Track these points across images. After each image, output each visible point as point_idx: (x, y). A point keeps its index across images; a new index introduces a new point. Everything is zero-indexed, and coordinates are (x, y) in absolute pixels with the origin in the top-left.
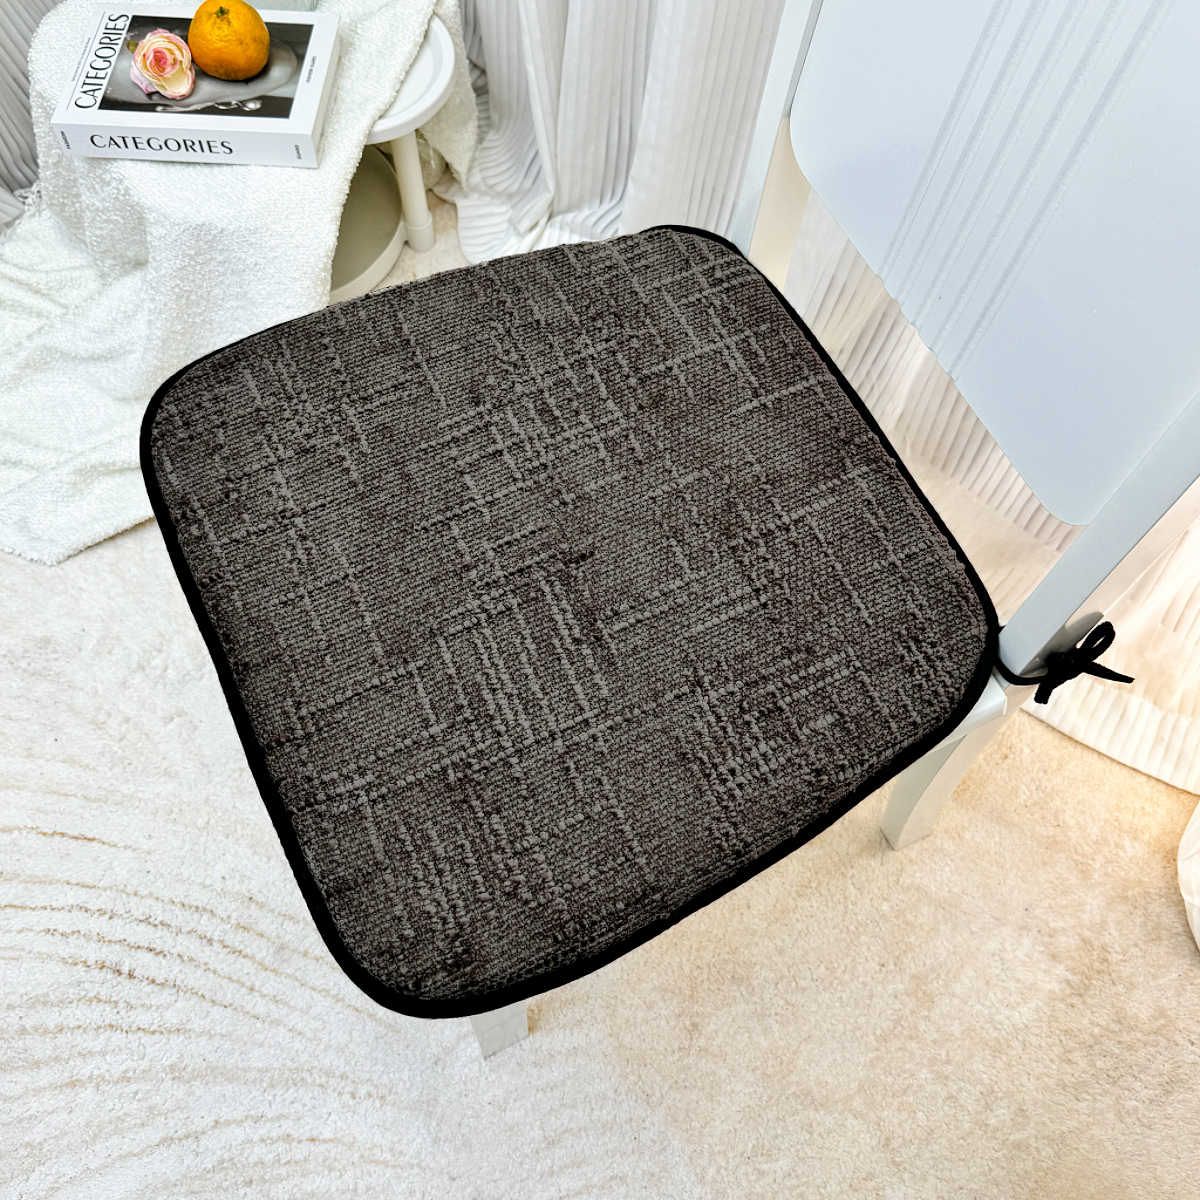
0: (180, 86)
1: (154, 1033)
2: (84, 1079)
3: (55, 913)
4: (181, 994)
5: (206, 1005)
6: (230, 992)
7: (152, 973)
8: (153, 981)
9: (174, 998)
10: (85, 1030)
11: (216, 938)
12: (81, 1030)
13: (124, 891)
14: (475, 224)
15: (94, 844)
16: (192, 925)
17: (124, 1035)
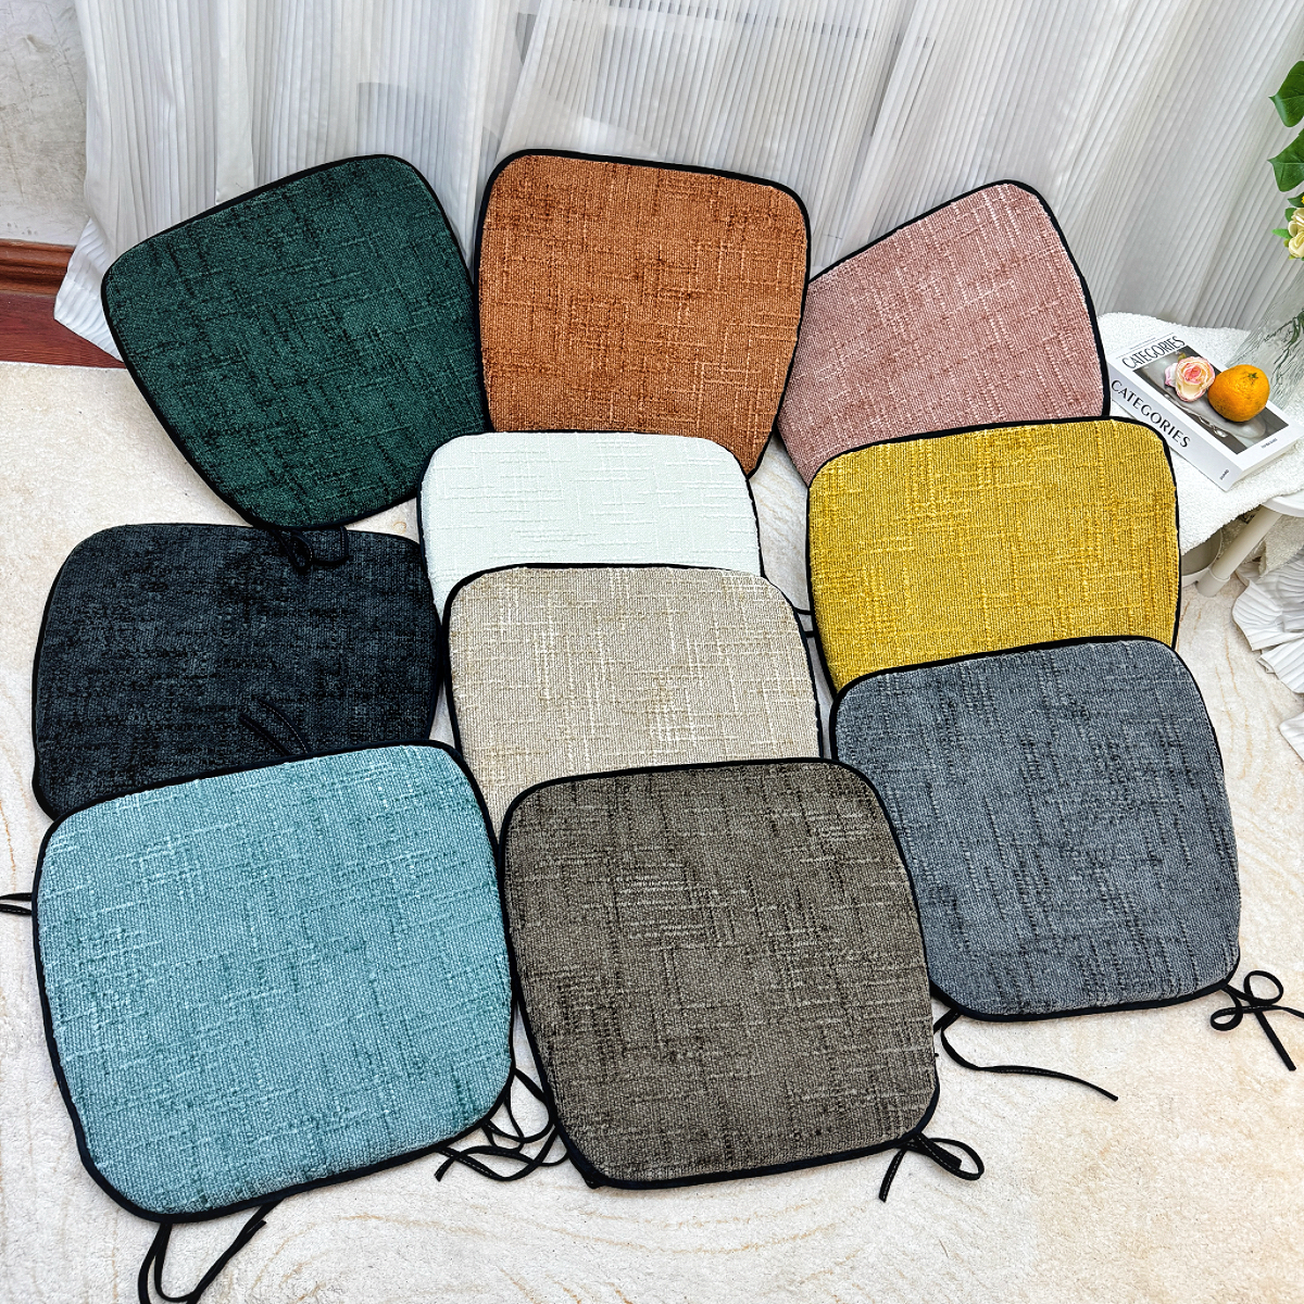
0: (1189, 394)
14: (1250, 604)
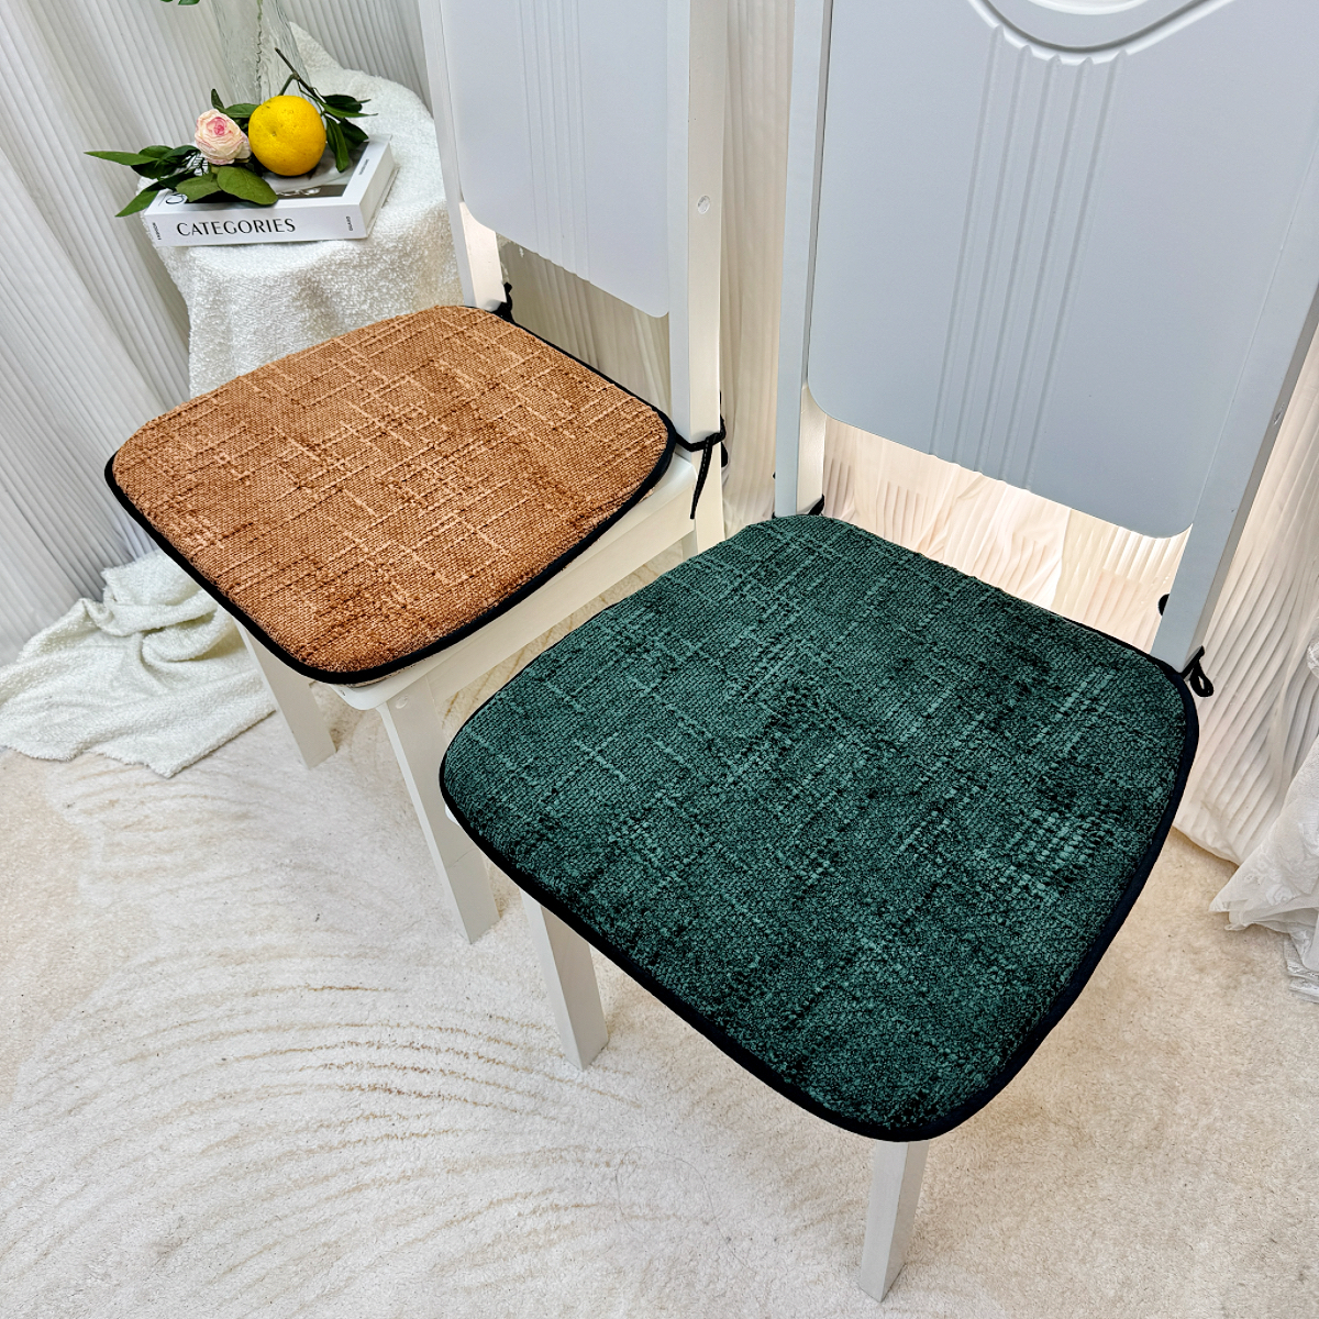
1: (425, 1136)
2: (369, 1182)
3: (330, 1051)
4: (446, 1101)
5: (469, 1107)
6: (489, 1094)
7: (419, 1088)
8: (420, 1095)
9: (440, 1106)
10: (365, 1143)
11: (471, 1053)
12: (361, 1144)
13: (387, 1025)
15: (358, 991)
16: (450, 1045)
17: (400, 1142)
